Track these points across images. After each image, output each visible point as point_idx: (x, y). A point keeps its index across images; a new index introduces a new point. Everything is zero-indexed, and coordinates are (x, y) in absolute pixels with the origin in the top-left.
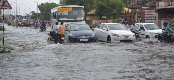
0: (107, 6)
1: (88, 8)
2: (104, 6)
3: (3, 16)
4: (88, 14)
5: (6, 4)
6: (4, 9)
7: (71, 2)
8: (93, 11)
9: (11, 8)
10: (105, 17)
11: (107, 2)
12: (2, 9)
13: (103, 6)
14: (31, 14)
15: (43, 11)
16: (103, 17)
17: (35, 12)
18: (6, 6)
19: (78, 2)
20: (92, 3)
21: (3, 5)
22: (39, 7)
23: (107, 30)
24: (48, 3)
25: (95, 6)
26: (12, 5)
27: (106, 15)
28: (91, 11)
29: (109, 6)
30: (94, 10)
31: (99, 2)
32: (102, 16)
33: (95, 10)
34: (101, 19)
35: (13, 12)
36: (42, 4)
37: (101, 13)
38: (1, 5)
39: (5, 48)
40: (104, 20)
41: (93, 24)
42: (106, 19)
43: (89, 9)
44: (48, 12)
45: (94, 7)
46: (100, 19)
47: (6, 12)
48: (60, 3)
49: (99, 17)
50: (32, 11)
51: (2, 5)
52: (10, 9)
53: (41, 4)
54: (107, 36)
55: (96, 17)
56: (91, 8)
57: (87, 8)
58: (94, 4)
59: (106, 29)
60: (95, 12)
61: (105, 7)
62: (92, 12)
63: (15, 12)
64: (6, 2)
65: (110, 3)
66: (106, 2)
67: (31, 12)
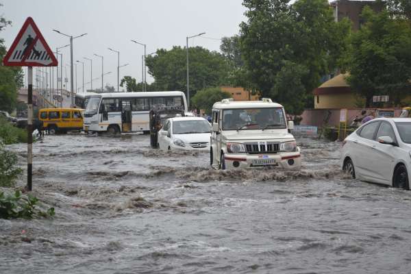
0: (394, 58)
1: (323, 66)
2: (382, 57)
3: (27, 93)
4: (322, 86)
5: (39, 47)
6: (30, 65)
7: (263, 43)
8: (341, 75)
9: (55, 63)
10: (386, 99)
11: (391, 44)
12: (25, 65)
13: (377, 57)
14: (121, 85)
15: (163, 75)
16: (376, 99)
17: (134, 81)
18: (38, 54)
19: (287, 46)
20: (336, 47)
21: (26, 53)
22: (150, 62)
23: (395, 144)
24: (182, 47)
25: (348, 57)
26: (59, 56)
27: (388, 92)
28: (332, 77)
29: (399, 58)
30: (343, 72)
31: (362, 45)
32: (372, 96)
33: (347, 74)
34: (370, 104)
35: (60, 80)
36: (161, 52)
37: (370, 82)
38: (23, 50)
39: (33, 203)
40: (379, 109)
41: (342, 123)
42: (389, 105)
43: (326, 68)
44: (180, 79)
45: (345, 61)
46: (368, 106)
47: (37, 80)
48: (222, 48)
49: (364, 100)
50: (126, 77)
51: (25, 50)
52: (50, 65)
53: (158, 52)
54: (394, 165)
55: (352, 100)
56: (334, 67)
57: (320, 68)
58: (345, 50)
59: (389, 139)
60: (348, 80)
61: (383, 60)
62: (338, 80)
63: (69, 80)
64: (39, 42)
65: (403, 47)
66: (388, 45)
67: (123, 81)
